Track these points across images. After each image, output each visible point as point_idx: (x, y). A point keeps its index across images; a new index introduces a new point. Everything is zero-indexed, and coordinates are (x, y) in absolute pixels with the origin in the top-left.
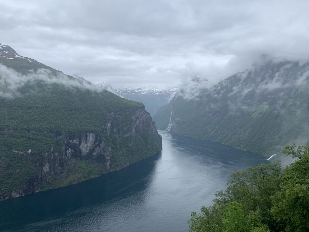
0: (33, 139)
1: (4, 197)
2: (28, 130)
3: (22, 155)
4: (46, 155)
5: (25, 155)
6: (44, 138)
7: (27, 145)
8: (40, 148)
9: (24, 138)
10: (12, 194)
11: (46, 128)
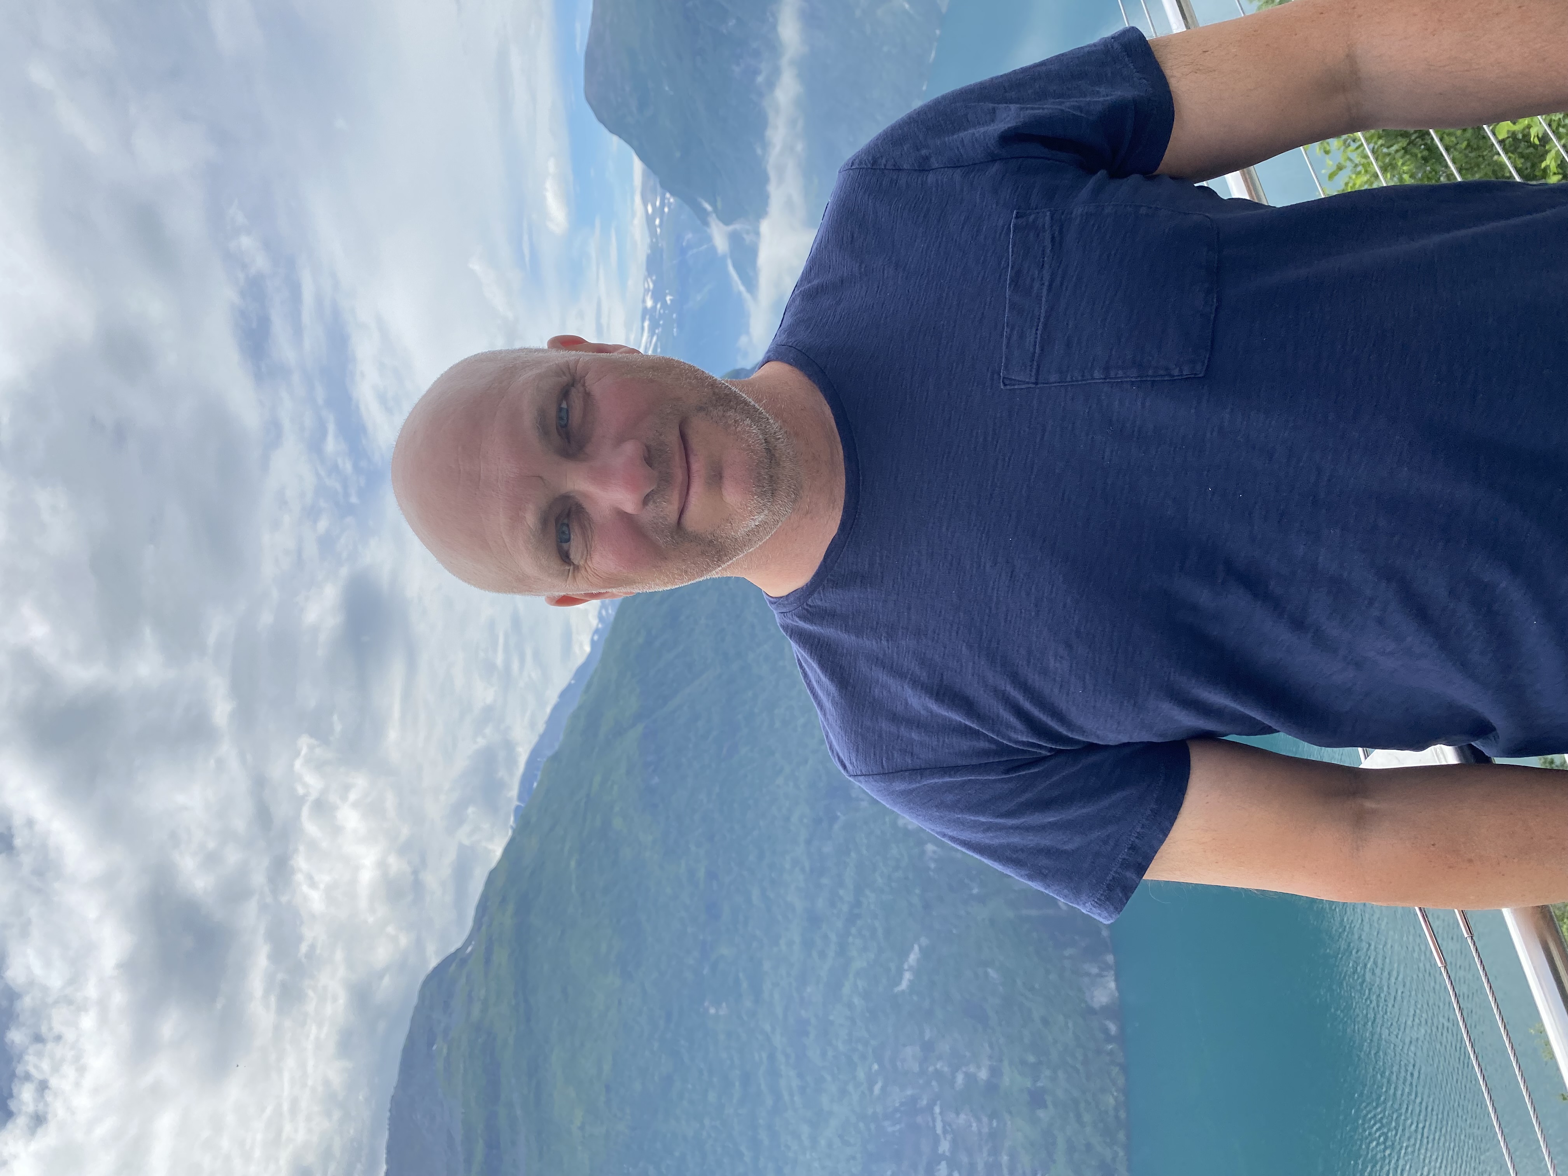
0: (858, 904)
1: (1109, 1039)
2: (814, 920)
3: (926, 953)
4: (934, 852)
5: (924, 941)
6: (853, 855)
7: (880, 932)
8: (899, 874)
9: (851, 939)
10: (1096, 1005)
11: (809, 842)
